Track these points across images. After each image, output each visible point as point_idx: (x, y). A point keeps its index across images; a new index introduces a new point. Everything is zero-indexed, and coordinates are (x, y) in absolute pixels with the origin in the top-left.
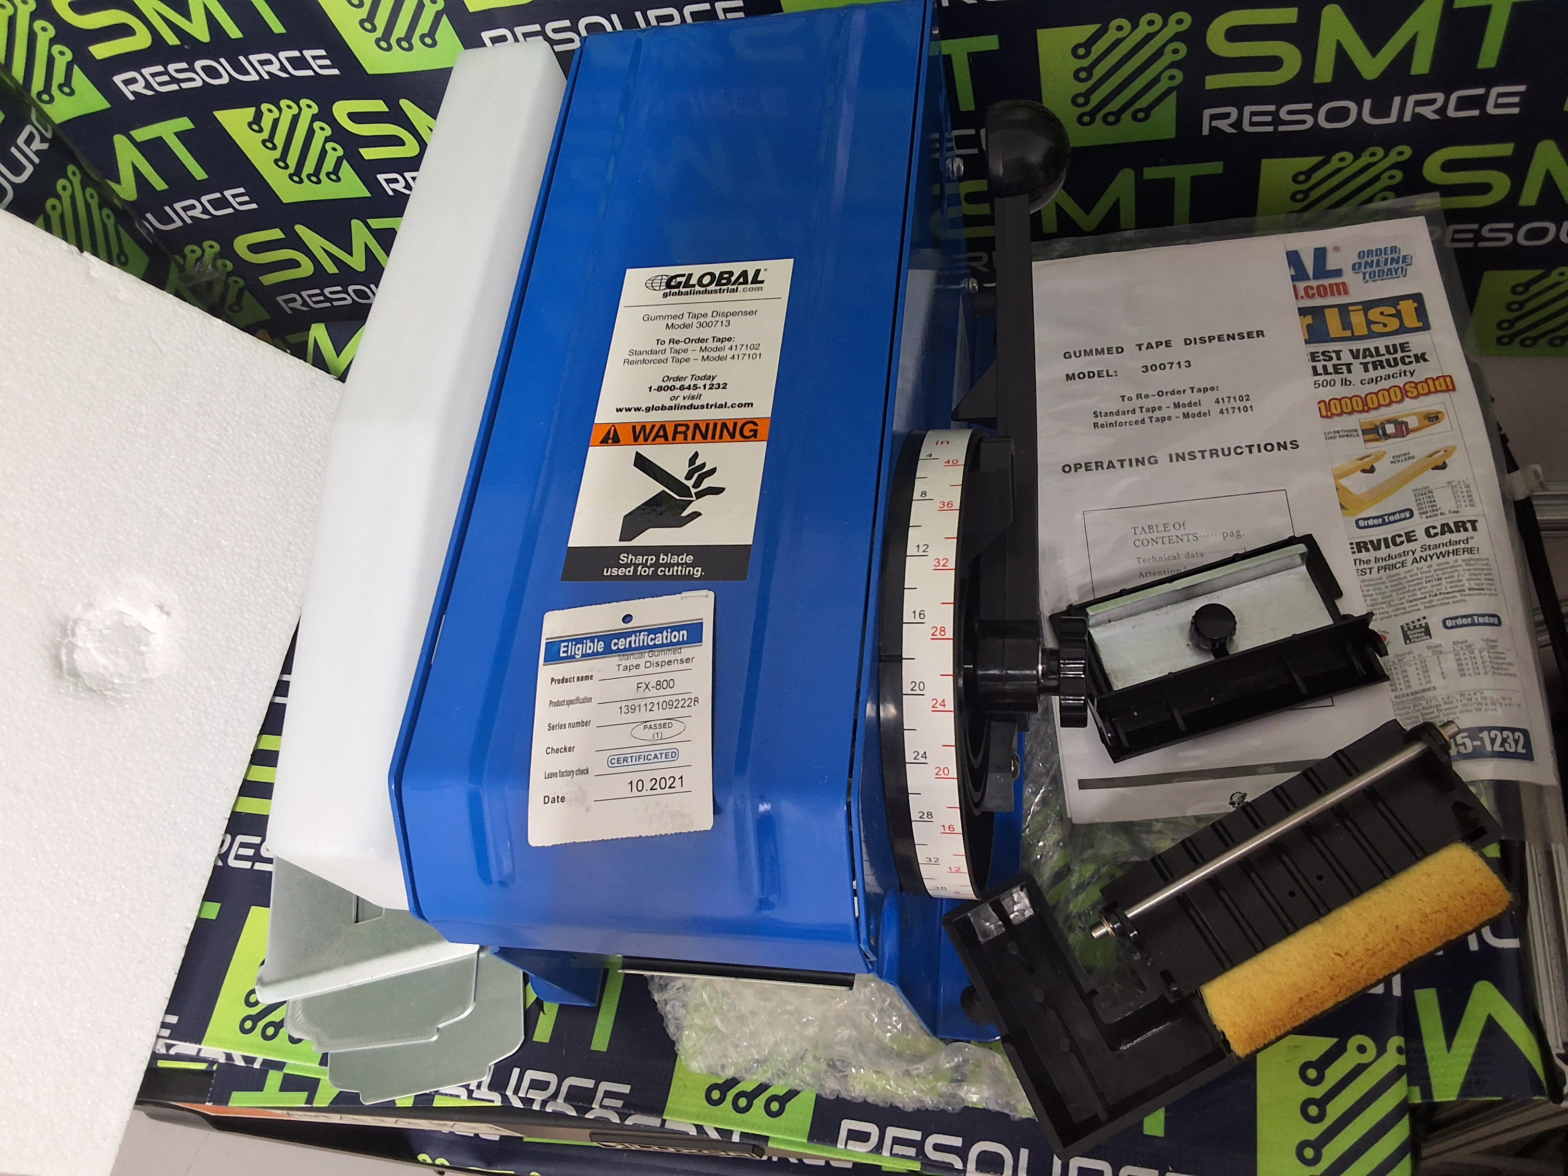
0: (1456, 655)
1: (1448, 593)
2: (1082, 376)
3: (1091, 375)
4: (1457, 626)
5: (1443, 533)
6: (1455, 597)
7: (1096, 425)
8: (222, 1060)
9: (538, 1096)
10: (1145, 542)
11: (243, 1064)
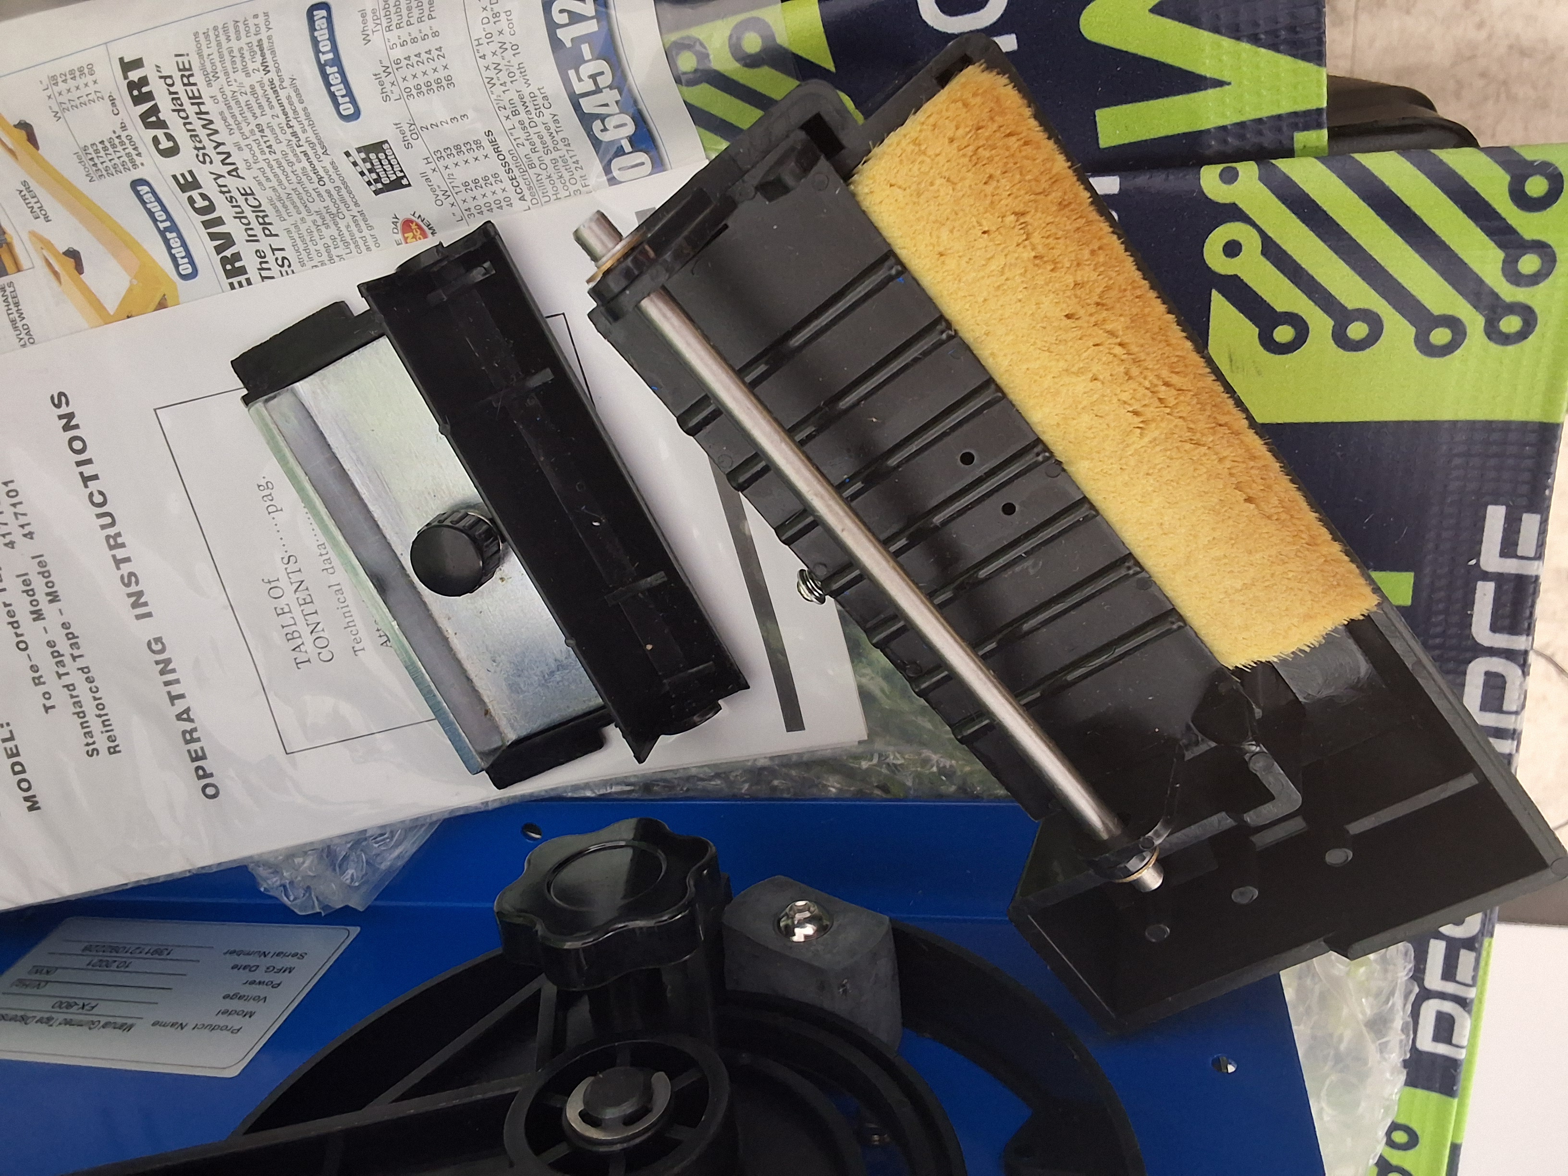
0: (410, 95)
1: (286, 114)
2: (24, 785)
3: (18, 769)
4: (349, 93)
5: (162, 124)
6: (289, 98)
7: (113, 751)
10: (321, 643)
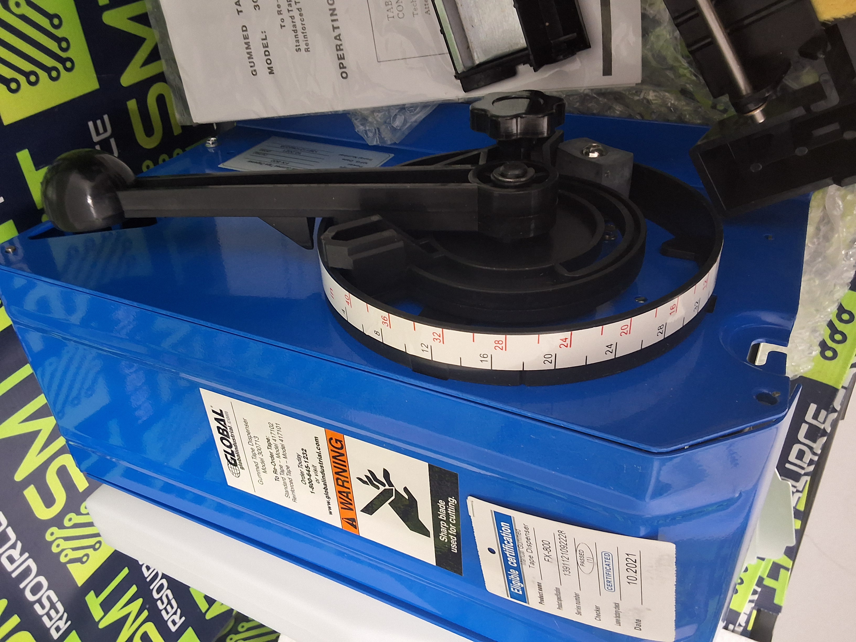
2: (269, 62)
3: (267, 53)
8: (753, 605)
9: (808, 456)
11: (757, 595)
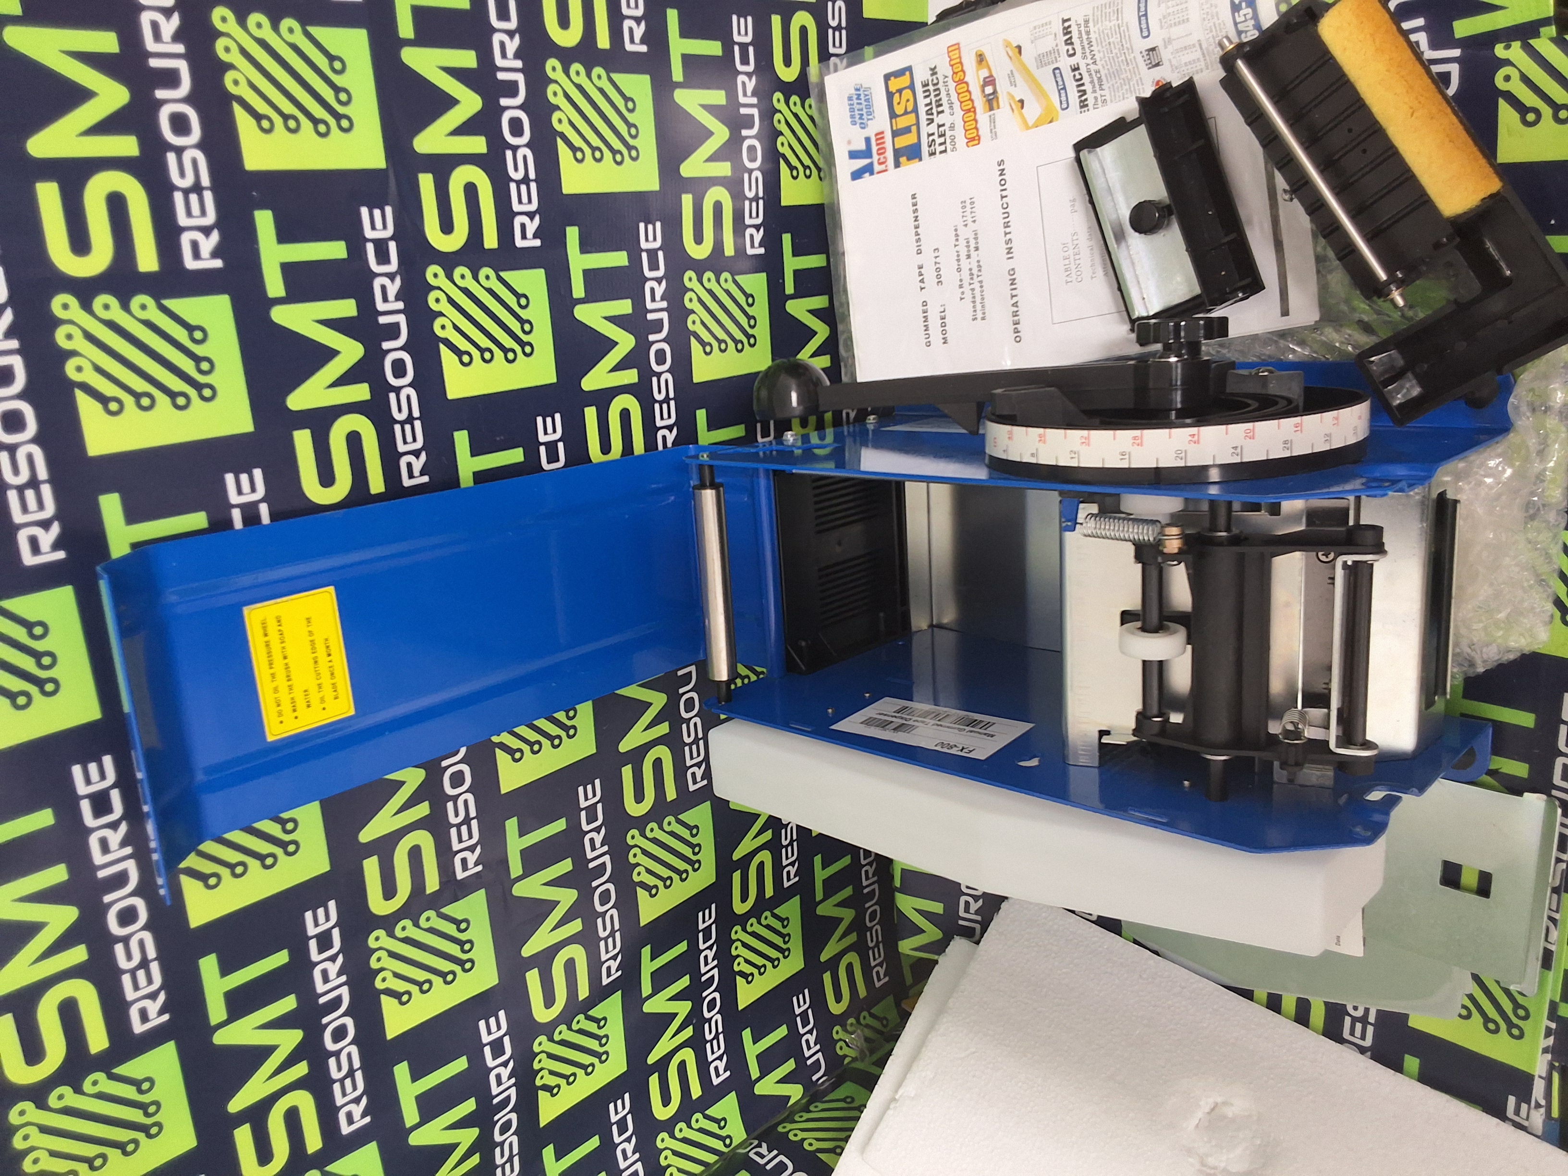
0: (1171, 26)
1: (1121, 37)
2: (944, 332)
3: (944, 325)
4: (1148, 28)
5: (1072, 44)
6: (1124, 31)
7: (983, 319)
8: (1549, 1056)
10: (1079, 273)
11: (1552, 1038)
